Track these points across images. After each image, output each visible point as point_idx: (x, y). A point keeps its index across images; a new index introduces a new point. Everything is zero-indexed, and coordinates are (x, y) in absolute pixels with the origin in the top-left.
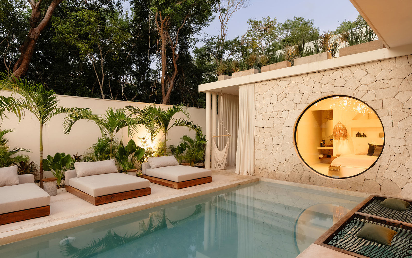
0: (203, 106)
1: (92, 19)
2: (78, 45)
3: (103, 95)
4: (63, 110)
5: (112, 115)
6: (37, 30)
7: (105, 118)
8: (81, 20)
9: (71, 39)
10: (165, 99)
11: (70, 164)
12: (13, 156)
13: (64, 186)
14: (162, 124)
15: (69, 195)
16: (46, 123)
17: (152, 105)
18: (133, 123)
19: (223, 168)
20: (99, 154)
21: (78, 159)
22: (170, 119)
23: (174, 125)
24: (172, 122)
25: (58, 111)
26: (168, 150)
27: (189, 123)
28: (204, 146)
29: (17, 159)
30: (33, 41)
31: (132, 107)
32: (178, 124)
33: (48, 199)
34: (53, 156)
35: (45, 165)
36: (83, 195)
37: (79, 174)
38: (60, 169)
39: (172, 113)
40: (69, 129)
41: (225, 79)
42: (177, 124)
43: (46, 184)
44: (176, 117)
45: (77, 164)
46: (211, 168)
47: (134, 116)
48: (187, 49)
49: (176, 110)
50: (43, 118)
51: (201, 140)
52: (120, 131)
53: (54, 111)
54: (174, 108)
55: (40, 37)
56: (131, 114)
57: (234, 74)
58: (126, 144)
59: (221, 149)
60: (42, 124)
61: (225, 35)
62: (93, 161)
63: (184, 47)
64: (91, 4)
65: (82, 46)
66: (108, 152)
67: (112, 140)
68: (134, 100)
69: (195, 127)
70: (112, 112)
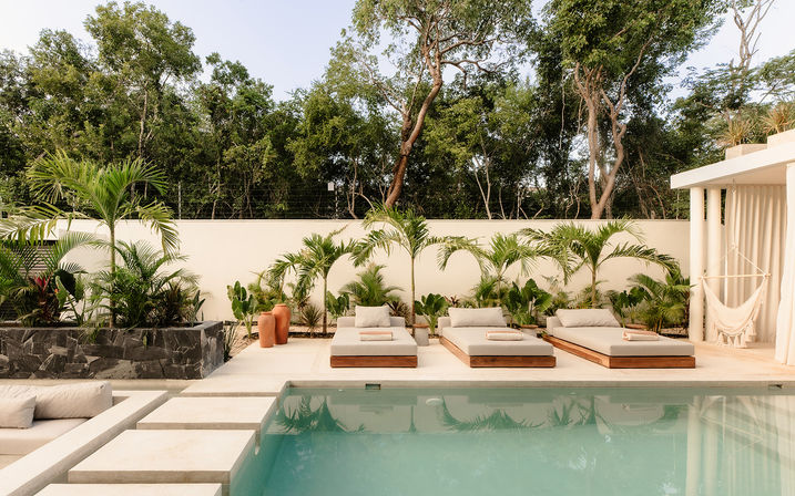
0: (684, 215)
1: (470, 111)
2: (454, 151)
3: (489, 214)
4: (435, 241)
5: (499, 243)
6: (408, 144)
7: (489, 248)
8: (457, 116)
9: (445, 145)
10: (596, 210)
11: (443, 309)
12: (388, 295)
13: (437, 336)
14: (586, 255)
15: (442, 349)
16: (417, 256)
17: (567, 223)
18: (529, 254)
19: (743, 345)
20: (481, 298)
21: (456, 303)
22: (602, 245)
23: (612, 254)
24: (606, 250)
25: (429, 242)
26: (603, 298)
27: (647, 253)
28: (687, 295)
29: (391, 298)
30: (405, 158)
31: (530, 230)
32: (620, 253)
33: (415, 348)
34: (426, 297)
35: (417, 308)
36: (456, 351)
37: (453, 323)
38: (433, 314)
39: (606, 234)
40: (444, 264)
41: (743, 153)
42: (618, 253)
43: (418, 332)
44: (616, 241)
45: (452, 310)
46: (704, 339)
47: (534, 244)
48: (649, 108)
49: (615, 229)
50: (414, 251)
51: (678, 283)
52: (510, 266)
53: (425, 242)
54: (609, 224)
55: (412, 152)
56: (529, 242)
57: (770, 139)
58: (522, 286)
59: (735, 303)
60: (413, 258)
61: (749, 55)
62: (474, 307)
63: (644, 105)
64: (473, 87)
65: (460, 151)
66: (495, 297)
67: (500, 279)
68: (540, 217)
69: (662, 259)
70: (500, 239)
